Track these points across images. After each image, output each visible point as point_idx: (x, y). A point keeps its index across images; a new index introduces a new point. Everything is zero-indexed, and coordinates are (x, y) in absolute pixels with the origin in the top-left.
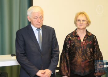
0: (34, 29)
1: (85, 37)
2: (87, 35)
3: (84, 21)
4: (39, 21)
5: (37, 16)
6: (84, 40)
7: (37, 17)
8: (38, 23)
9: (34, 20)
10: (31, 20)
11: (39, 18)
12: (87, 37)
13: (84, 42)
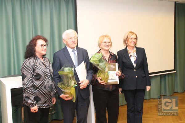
0: (70, 50)
1: (109, 57)
2: (111, 55)
3: (109, 42)
4: (74, 41)
5: (71, 36)
6: (109, 60)
7: (72, 38)
8: (73, 43)
9: (69, 40)
10: (66, 42)
11: (73, 38)
12: (111, 57)
13: (109, 61)
